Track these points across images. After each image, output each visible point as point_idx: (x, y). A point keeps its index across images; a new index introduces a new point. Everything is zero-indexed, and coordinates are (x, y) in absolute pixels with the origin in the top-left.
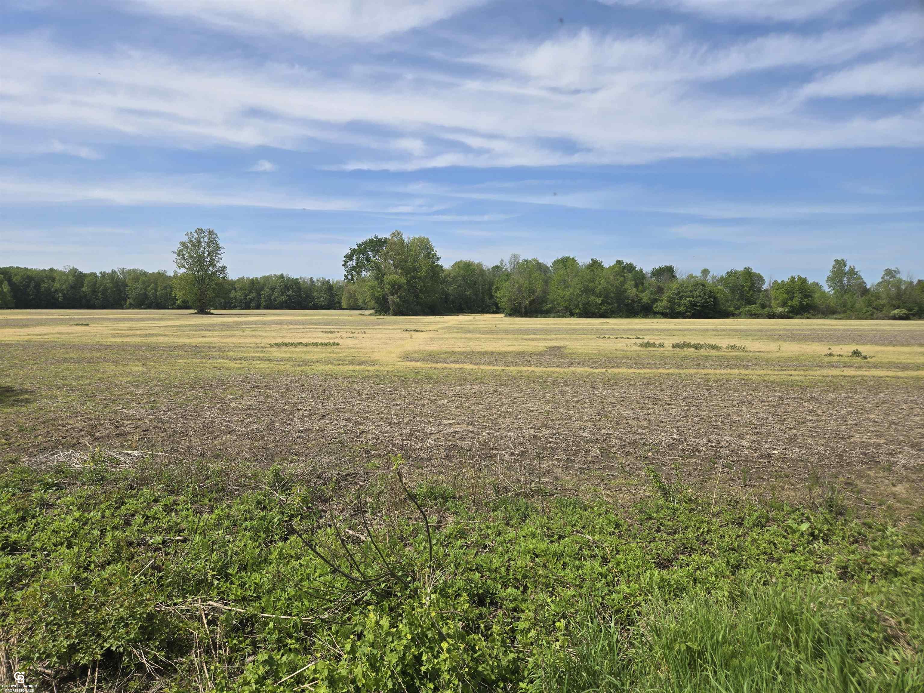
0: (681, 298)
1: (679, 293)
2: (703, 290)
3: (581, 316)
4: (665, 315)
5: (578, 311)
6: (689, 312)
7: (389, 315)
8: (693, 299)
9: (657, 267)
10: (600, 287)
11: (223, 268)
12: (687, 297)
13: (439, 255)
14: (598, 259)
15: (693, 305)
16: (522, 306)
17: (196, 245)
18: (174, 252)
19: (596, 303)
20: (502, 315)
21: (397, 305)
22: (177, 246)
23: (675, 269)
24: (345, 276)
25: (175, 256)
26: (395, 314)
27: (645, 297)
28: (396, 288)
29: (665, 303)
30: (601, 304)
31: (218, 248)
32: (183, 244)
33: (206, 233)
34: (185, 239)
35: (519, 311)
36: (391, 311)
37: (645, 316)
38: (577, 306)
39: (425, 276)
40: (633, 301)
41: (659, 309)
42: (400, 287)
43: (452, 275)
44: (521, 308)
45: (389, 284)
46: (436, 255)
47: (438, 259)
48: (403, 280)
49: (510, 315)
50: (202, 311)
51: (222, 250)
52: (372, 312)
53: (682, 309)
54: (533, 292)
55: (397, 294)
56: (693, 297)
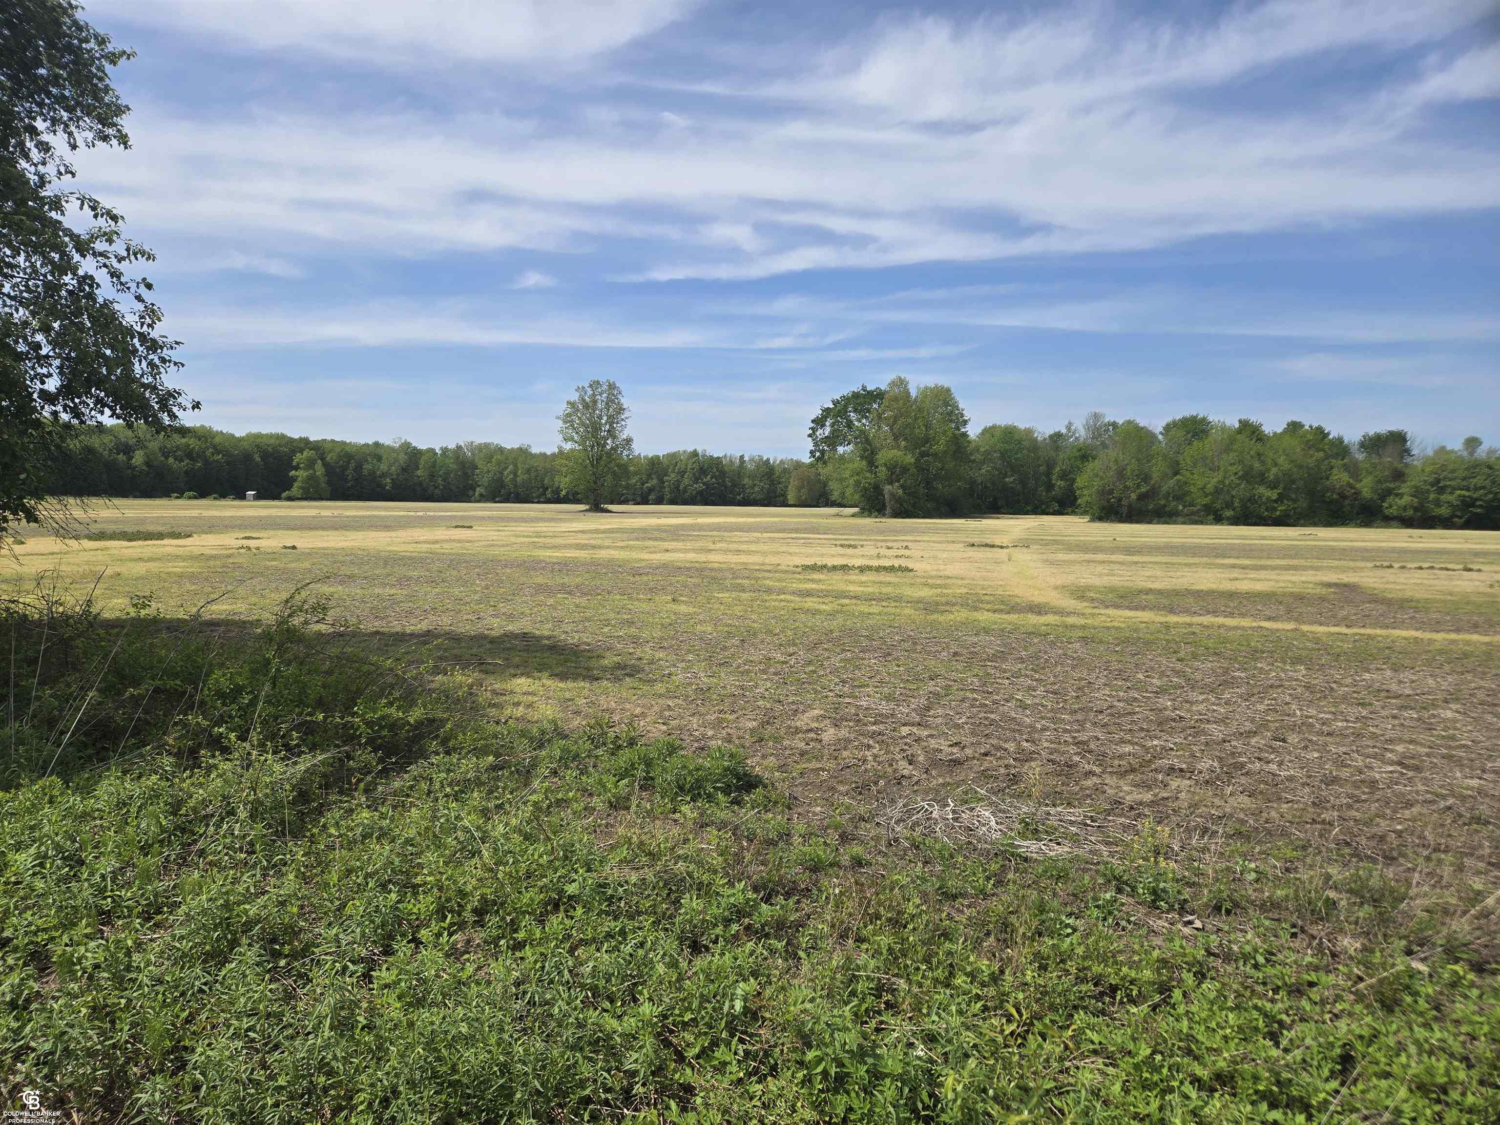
0: (1441, 490)
1: (1438, 481)
2: (1489, 476)
3: (1236, 521)
4: (1407, 523)
5: (1229, 513)
6: (1460, 517)
7: (884, 515)
8: (1466, 493)
9: (1371, 433)
10: (1274, 470)
11: (629, 441)
12: (1454, 489)
13: (967, 415)
14: (1253, 419)
15: (1467, 504)
16: (1124, 502)
17: (590, 406)
18: (558, 418)
19: (1268, 498)
20: (1087, 518)
21: (899, 500)
22: (562, 408)
23: (1408, 437)
24: (812, 452)
25: (560, 423)
26: (897, 515)
27: (1366, 487)
28: (896, 471)
29: (1406, 500)
30: (1276, 501)
31: (621, 410)
32: (572, 404)
33: (605, 387)
34: (575, 397)
35: (1117, 513)
36: (888, 511)
37: (1367, 523)
38: (1229, 505)
39: (945, 452)
40: (1343, 496)
41: (1393, 511)
42: (905, 469)
43: (982, 449)
44: (1120, 506)
45: (885, 465)
46: (962, 415)
47: (965, 422)
48: (910, 459)
49: (1100, 519)
50: (596, 508)
51: (627, 414)
52: (856, 510)
53: (1444, 511)
54: (1146, 478)
55: (898, 481)
56: (1468, 489)
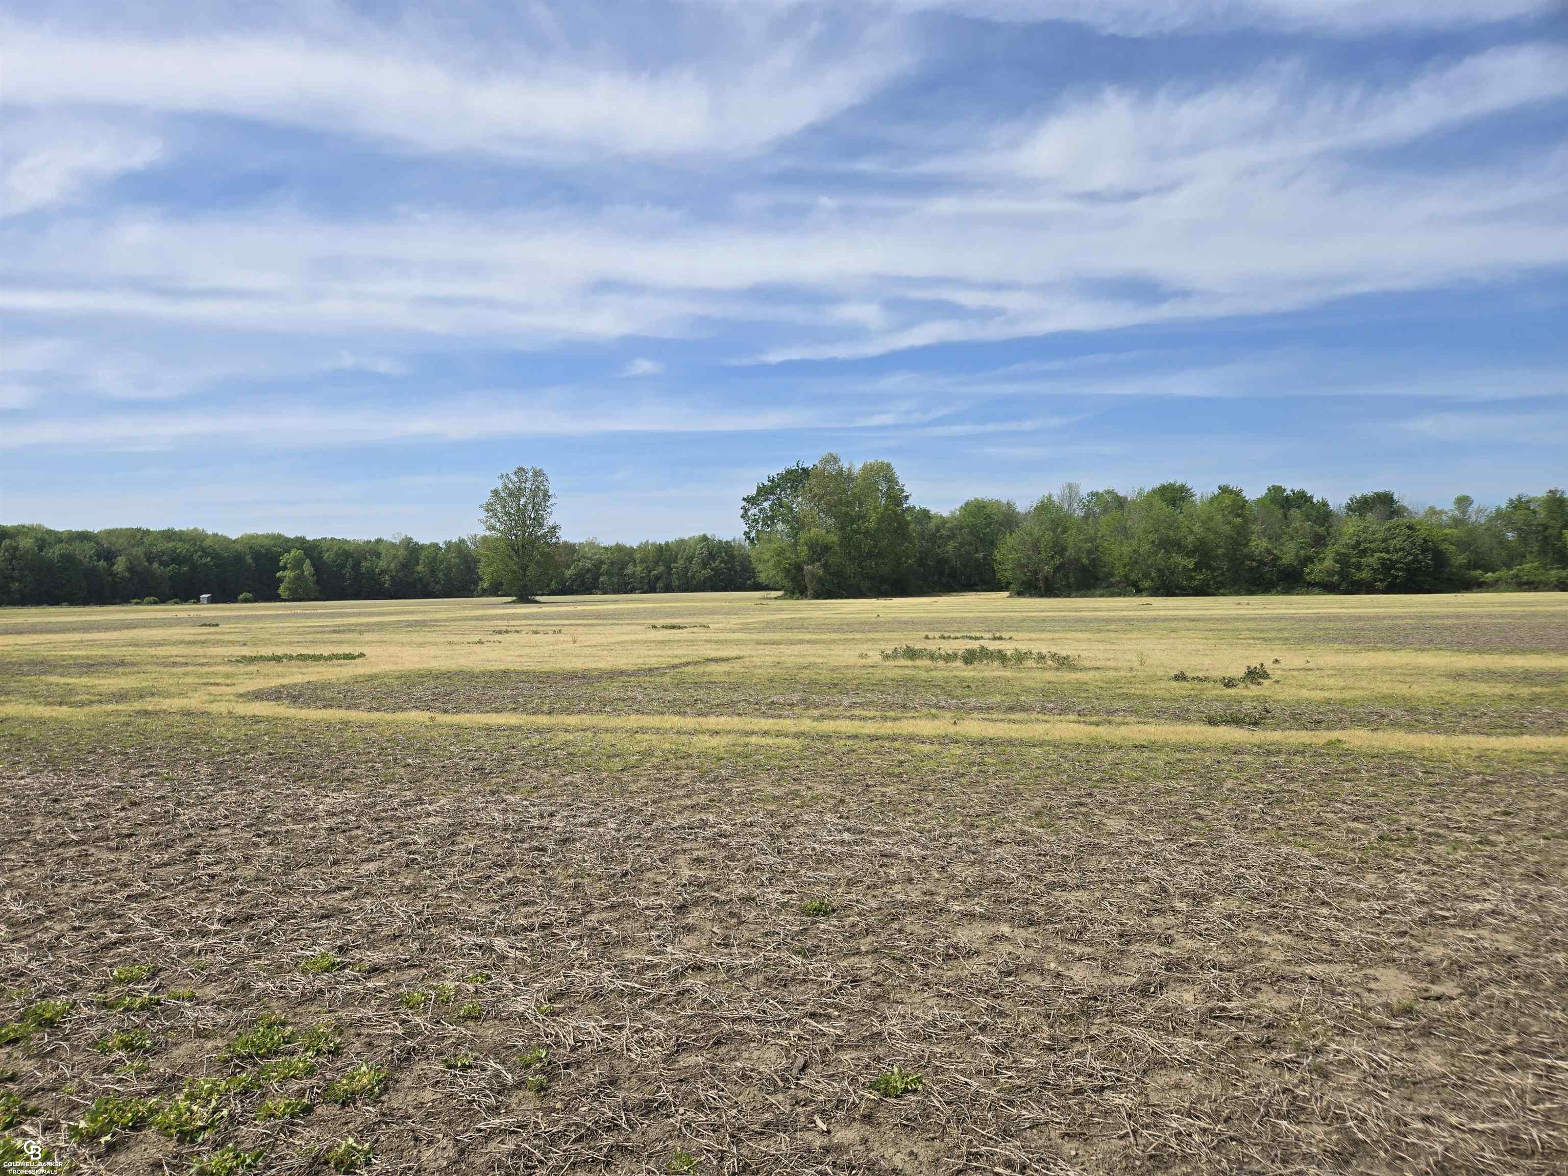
0: (1363, 553)
1: (1358, 543)
2: (1409, 536)
3: (1156, 592)
4: (1329, 588)
5: (1147, 584)
6: (1381, 581)
7: (806, 597)
8: (1387, 556)
9: (1358, 496)
10: (1191, 538)
11: (554, 528)
12: (1374, 551)
13: (908, 490)
14: (1233, 485)
15: (1387, 567)
16: (1040, 576)
17: (516, 494)
18: (481, 506)
19: (1184, 567)
20: (1007, 594)
21: (820, 581)
22: (486, 497)
23: (1395, 497)
24: (746, 533)
25: (483, 515)
26: (817, 596)
27: (1289, 553)
28: (819, 551)
29: (1328, 563)
30: (1194, 570)
31: (547, 496)
32: (496, 493)
33: (530, 475)
34: (499, 486)
35: (1036, 588)
36: (810, 592)
37: (1287, 591)
38: (1146, 575)
39: (878, 529)
40: (1262, 563)
41: (1316, 577)
42: (826, 548)
43: (949, 525)
44: (1037, 580)
45: (806, 543)
46: (903, 491)
47: (907, 497)
48: (834, 538)
49: (1020, 594)
50: (524, 596)
51: (552, 501)
52: (780, 593)
53: (1365, 575)
54: (1062, 550)
55: (820, 560)
56: (1388, 552)
